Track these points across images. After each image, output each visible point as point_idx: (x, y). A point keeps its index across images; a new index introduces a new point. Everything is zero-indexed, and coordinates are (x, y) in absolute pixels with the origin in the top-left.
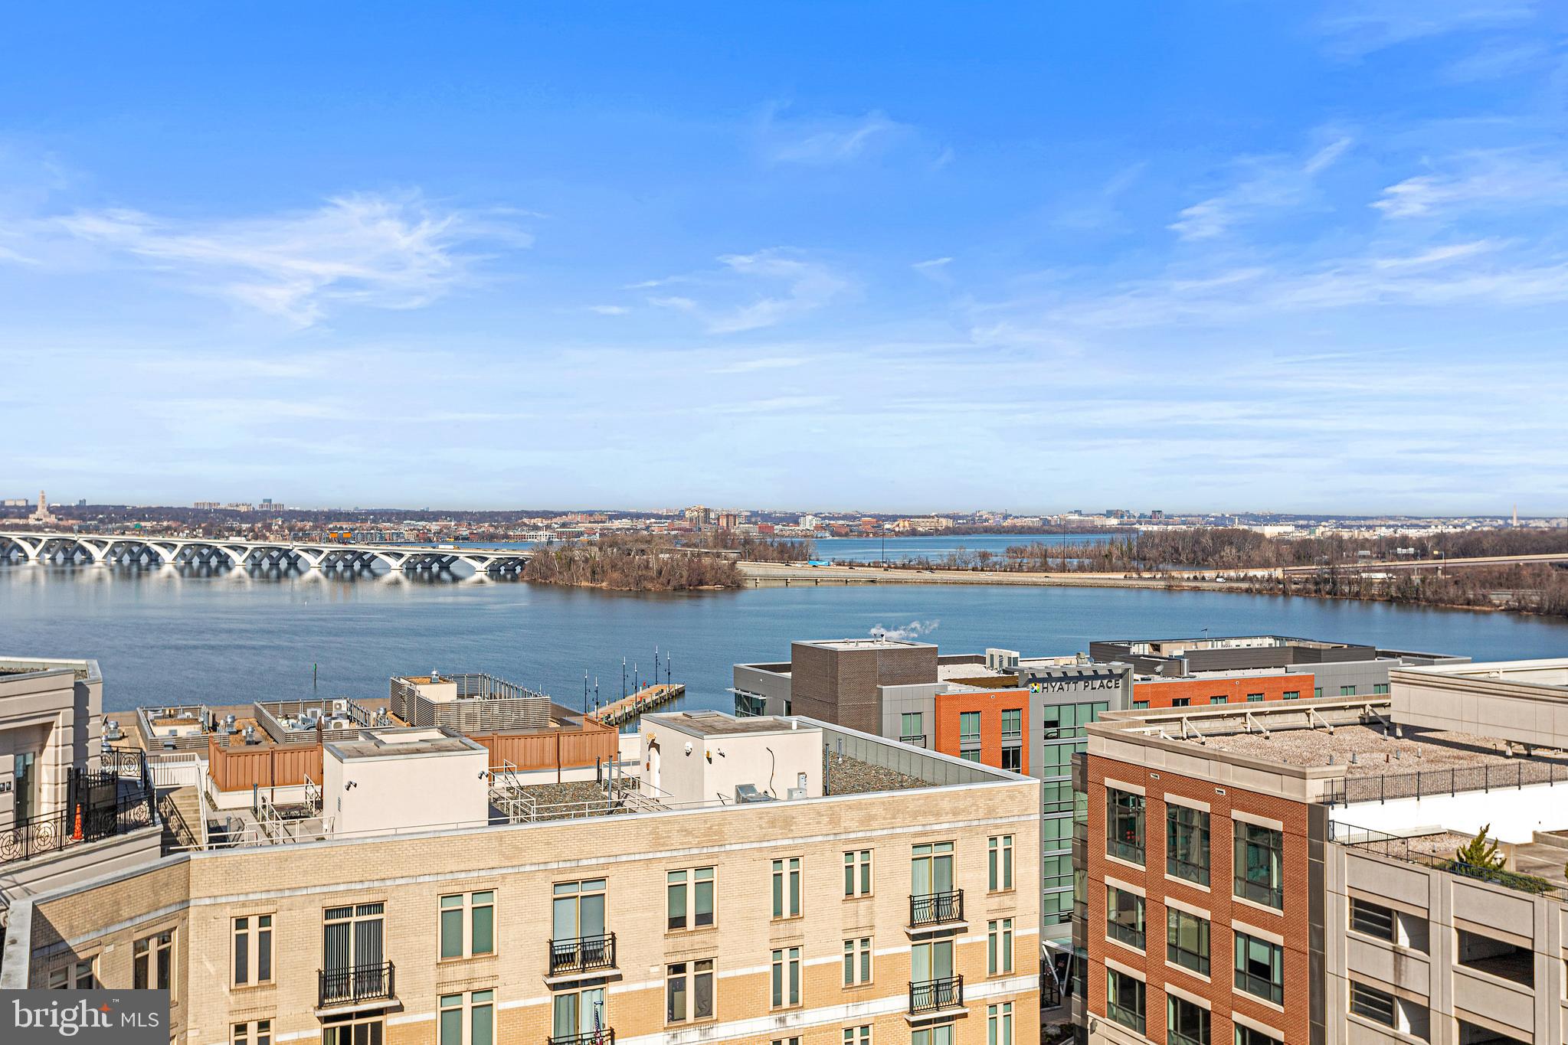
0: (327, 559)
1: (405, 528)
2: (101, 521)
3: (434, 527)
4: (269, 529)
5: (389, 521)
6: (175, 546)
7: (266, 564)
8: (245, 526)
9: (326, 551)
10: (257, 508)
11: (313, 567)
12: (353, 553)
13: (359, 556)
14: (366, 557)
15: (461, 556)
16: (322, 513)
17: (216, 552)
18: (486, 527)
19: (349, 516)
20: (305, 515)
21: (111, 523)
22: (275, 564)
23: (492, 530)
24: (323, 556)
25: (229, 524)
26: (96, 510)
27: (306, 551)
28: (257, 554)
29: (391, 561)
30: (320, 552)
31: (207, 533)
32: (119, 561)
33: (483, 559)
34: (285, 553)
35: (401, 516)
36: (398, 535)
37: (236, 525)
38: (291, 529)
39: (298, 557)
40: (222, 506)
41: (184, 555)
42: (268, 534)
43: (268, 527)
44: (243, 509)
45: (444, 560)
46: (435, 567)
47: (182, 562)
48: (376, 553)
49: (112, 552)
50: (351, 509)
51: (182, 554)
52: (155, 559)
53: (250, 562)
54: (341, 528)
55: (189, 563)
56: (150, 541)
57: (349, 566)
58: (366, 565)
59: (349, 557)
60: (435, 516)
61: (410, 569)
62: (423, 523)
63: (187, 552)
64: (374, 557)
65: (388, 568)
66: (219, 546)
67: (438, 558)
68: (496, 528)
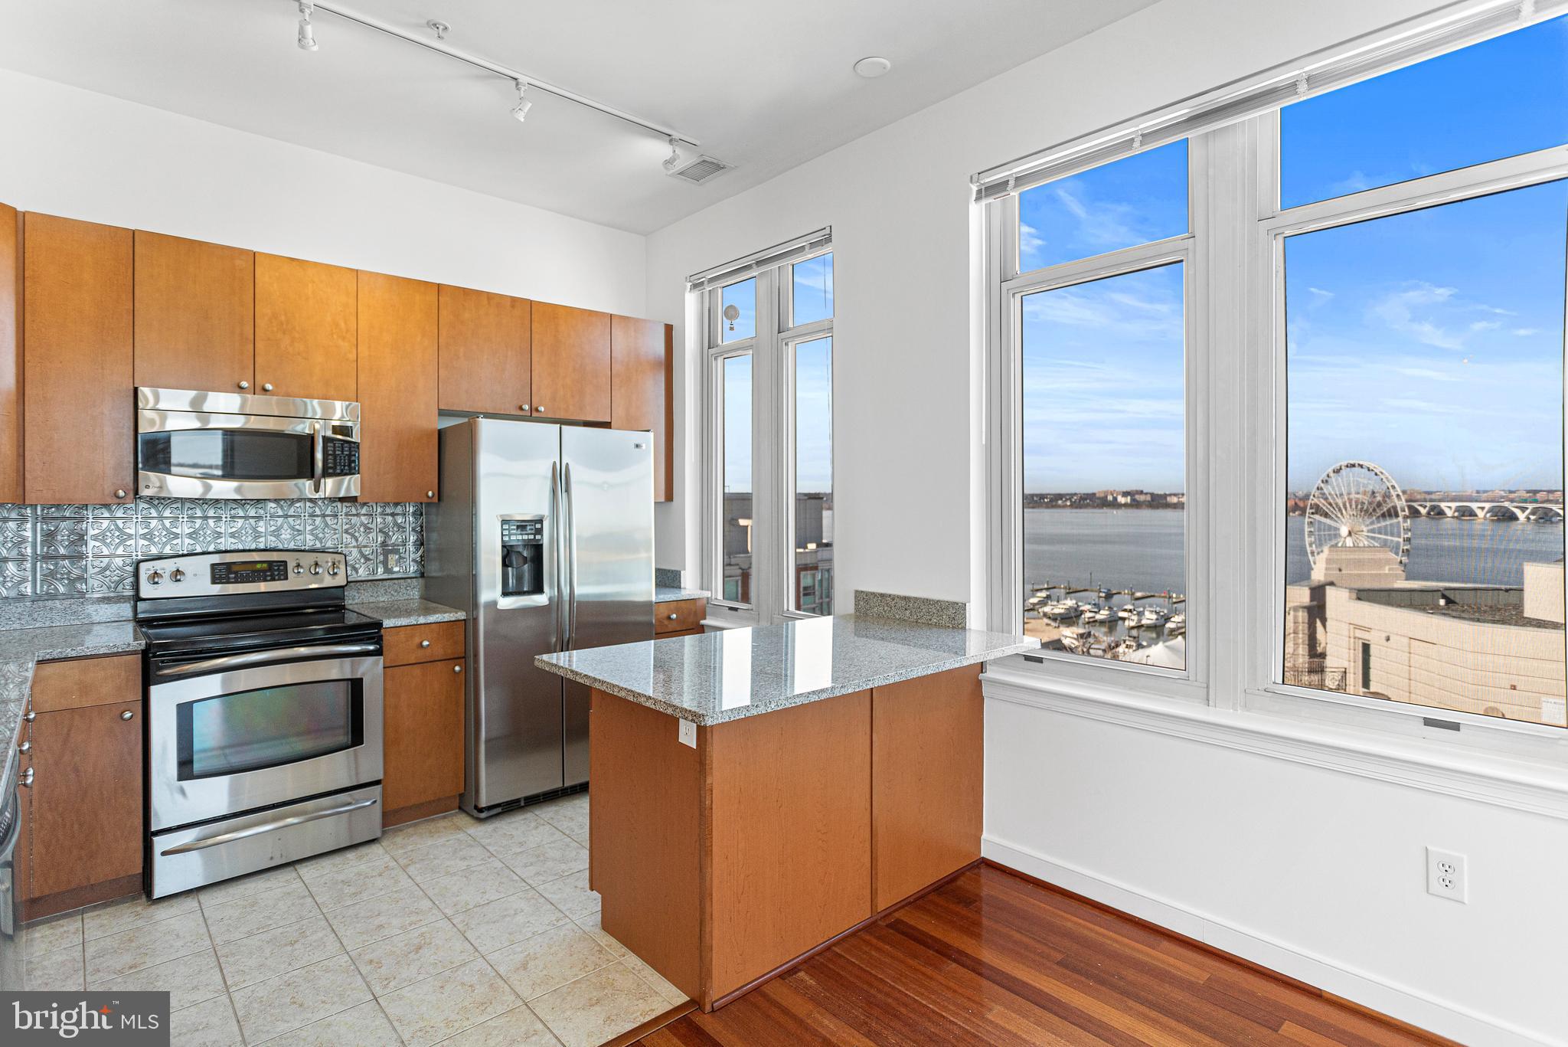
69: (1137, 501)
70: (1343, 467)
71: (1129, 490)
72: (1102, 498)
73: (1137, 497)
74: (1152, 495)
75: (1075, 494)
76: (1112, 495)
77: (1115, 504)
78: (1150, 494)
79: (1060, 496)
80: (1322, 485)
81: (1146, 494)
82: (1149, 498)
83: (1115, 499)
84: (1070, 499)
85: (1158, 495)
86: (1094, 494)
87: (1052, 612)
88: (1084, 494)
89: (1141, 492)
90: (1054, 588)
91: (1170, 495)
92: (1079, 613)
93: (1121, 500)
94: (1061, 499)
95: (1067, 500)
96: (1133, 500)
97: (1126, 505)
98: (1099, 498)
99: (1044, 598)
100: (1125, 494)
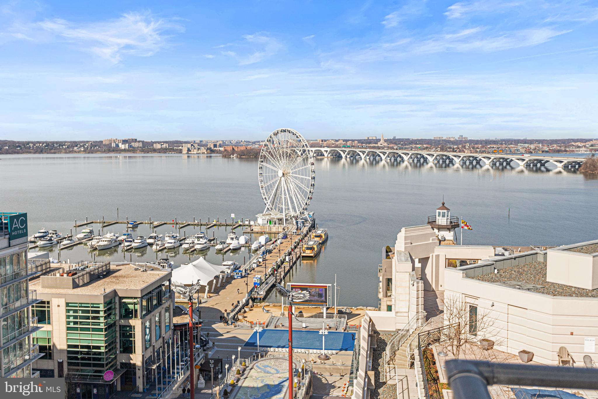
0: (493, 161)
1: (520, 147)
2: (402, 145)
3: (532, 146)
4: (465, 148)
5: (511, 144)
6: (433, 155)
7: (468, 163)
8: (455, 147)
9: (492, 158)
10: (457, 139)
11: (487, 164)
12: (503, 158)
13: (505, 160)
14: (508, 160)
15: (551, 161)
16: (483, 140)
17: (448, 158)
18: (555, 147)
19: (495, 142)
20: (477, 142)
21: (405, 145)
22: (471, 163)
23: (558, 148)
24: (491, 160)
25: (449, 146)
26: (400, 140)
27: (484, 158)
28: (465, 159)
29: (520, 162)
30: (490, 158)
31: (442, 150)
32: (413, 161)
33: (561, 162)
34: (475, 158)
35: (517, 142)
36: (517, 150)
37: (452, 146)
38: (473, 148)
39: (480, 160)
40: (444, 138)
41: (437, 159)
42: (465, 150)
43: (464, 147)
44: (452, 139)
45: (543, 162)
46: (539, 165)
47: (436, 162)
48: (513, 159)
49: (411, 157)
50: (494, 139)
51: (436, 158)
52: (426, 160)
53: (462, 162)
54: (493, 147)
55: (439, 162)
56: (424, 153)
57: (501, 164)
58: (508, 164)
59: (501, 160)
60: (531, 142)
61: (528, 166)
62: (526, 145)
63: (438, 157)
64: (512, 160)
65: (518, 165)
66: (450, 155)
67: (540, 161)
68: (560, 147)
69: (133, 147)
70: (279, 132)
71: (127, 138)
72: (108, 145)
73: (133, 144)
74: (143, 142)
75: (88, 142)
76: (115, 143)
77: (117, 150)
78: (142, 141)
79: (75, 144)
80: (268, 143)
81: (139, 142)
82: (141, 145)
83: (117, 146)
84: (83, 146)
85: (146, 142)
86: (102, 142)
87: (98, 244)
88: (94, 142)
89: (135, 141)
90: (92, 223)
91: (156, 142)
92: (118, 243)
93: (122, 146)
94: (77, 146)
95: (81, 146)
96: (130, 146)
97: (125, 150)
98: (105, 145)
99: (89, 233)
100: (124, 142)
